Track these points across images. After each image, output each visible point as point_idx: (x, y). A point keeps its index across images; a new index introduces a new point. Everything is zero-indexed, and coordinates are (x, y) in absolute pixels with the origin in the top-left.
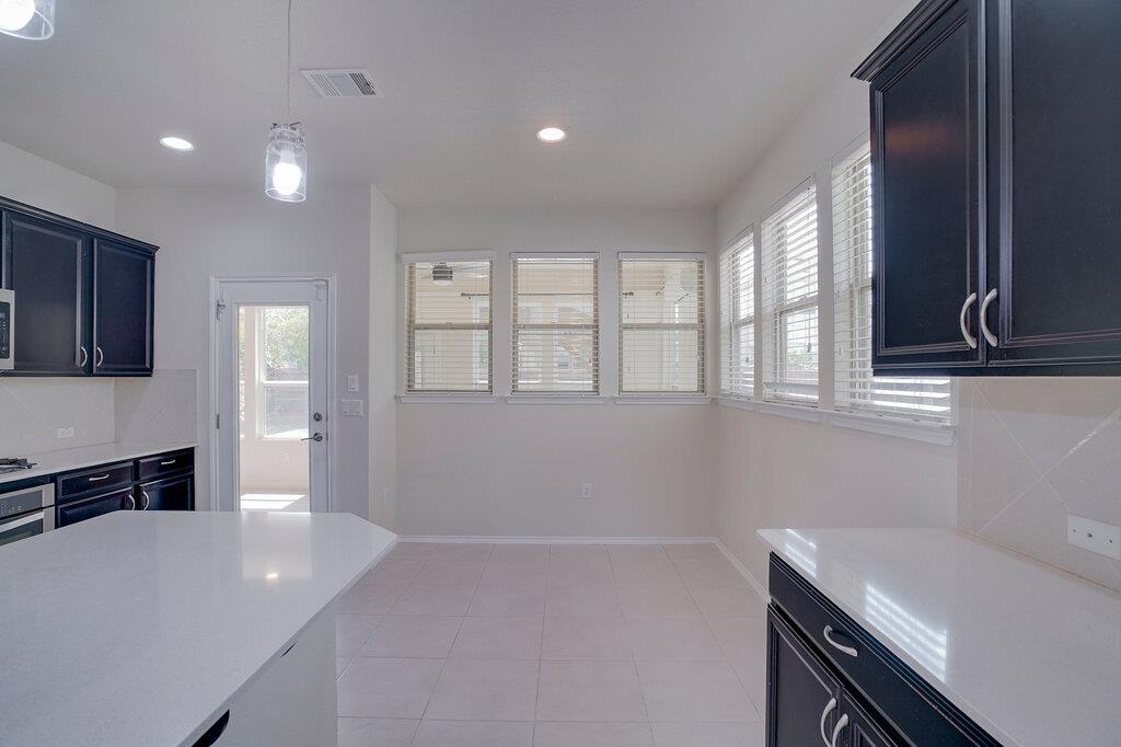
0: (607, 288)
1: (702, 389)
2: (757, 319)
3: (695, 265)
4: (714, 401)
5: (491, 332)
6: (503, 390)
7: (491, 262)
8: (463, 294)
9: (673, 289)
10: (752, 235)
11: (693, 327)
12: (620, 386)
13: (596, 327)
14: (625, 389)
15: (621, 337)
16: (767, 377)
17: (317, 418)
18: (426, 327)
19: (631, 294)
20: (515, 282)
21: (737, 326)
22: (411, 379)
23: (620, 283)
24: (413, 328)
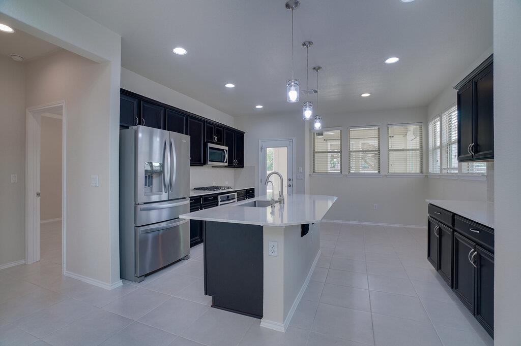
0: (383, 137)
1: (421, 172)
2: (441, 147)
3: (418, 127)
4: (426, 176)
5: (341, 154)
6: (345, 172)
7: (341, 131)
8: (324, 140)
9: (410, 136)
10: (439, 118)
11: (418, 150)
12: (388, 171)
13: (379, 151)
14: (390, 172)
15: (388, 154)
16: (444, 166)
17: (290, 180)
18: (319, 152)
19: (393, 137)
20: (349, 135)
21: (435, 149)
22: (314, 169)
23: (388, 133)
24: (314, 152)
